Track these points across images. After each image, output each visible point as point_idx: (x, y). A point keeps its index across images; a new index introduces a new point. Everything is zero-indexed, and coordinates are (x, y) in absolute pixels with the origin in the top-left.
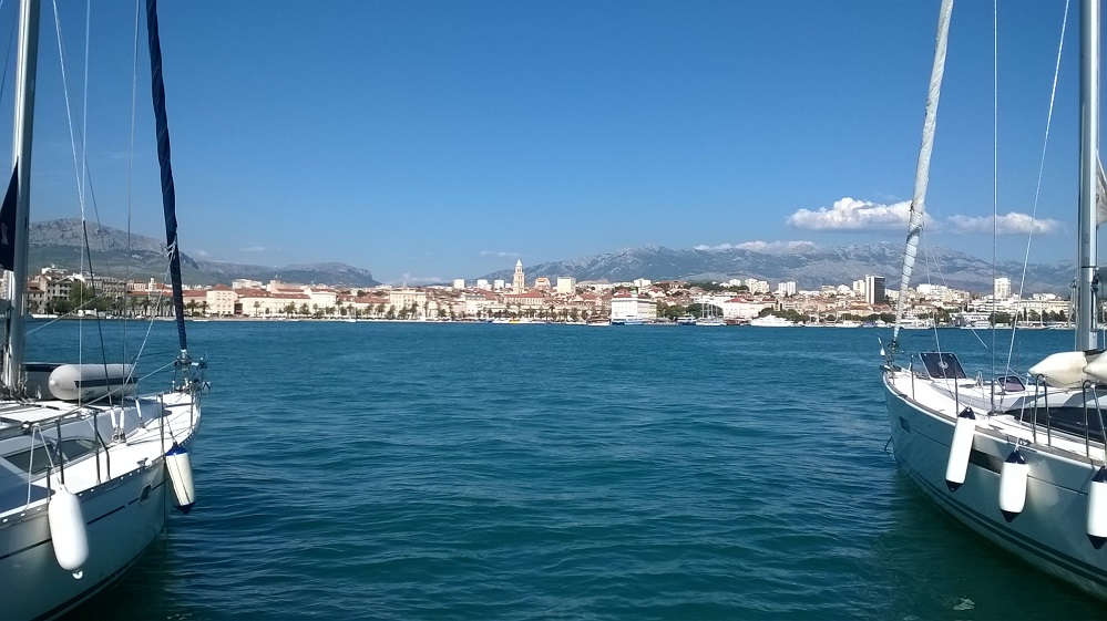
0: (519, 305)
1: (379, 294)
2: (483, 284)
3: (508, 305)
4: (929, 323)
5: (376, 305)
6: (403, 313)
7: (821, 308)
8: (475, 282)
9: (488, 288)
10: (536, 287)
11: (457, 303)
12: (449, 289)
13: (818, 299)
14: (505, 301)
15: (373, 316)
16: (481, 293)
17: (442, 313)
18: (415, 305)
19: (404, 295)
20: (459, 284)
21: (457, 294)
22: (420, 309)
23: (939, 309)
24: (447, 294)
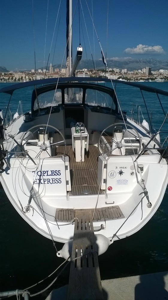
0: (52, 77)
1: (11, 74)
2: (40, 71)
3: (49, 77)
4: (163, 80)
5: (11, 78)
6: (19, 80)
7: (134, 76)
8: (37, 70)
9: (42, 72)
10: (55, 71)
11: (34, 76)
12: (30, 72)
13: (133, 74)
14: (48, 76)
15: (10, 81)
16: (40, 74)
17: (30, 79)
18: (22, 77)
19: (19, 74)
20: (33, 71)
21: (33, 74)
22: (24, 78)
23: (165, 76)
24: (30, 74)
